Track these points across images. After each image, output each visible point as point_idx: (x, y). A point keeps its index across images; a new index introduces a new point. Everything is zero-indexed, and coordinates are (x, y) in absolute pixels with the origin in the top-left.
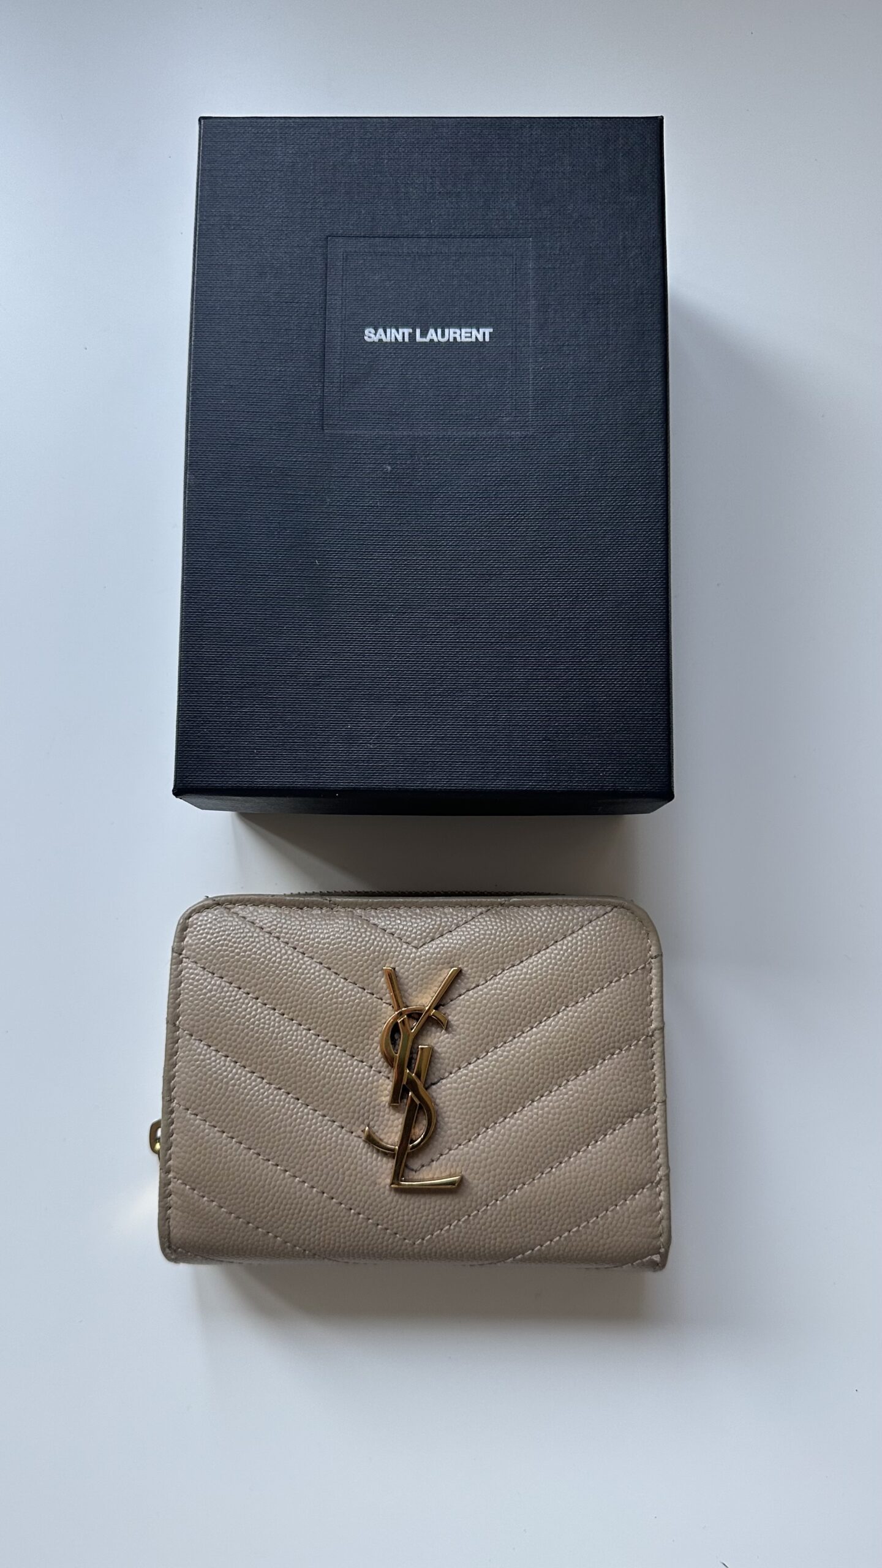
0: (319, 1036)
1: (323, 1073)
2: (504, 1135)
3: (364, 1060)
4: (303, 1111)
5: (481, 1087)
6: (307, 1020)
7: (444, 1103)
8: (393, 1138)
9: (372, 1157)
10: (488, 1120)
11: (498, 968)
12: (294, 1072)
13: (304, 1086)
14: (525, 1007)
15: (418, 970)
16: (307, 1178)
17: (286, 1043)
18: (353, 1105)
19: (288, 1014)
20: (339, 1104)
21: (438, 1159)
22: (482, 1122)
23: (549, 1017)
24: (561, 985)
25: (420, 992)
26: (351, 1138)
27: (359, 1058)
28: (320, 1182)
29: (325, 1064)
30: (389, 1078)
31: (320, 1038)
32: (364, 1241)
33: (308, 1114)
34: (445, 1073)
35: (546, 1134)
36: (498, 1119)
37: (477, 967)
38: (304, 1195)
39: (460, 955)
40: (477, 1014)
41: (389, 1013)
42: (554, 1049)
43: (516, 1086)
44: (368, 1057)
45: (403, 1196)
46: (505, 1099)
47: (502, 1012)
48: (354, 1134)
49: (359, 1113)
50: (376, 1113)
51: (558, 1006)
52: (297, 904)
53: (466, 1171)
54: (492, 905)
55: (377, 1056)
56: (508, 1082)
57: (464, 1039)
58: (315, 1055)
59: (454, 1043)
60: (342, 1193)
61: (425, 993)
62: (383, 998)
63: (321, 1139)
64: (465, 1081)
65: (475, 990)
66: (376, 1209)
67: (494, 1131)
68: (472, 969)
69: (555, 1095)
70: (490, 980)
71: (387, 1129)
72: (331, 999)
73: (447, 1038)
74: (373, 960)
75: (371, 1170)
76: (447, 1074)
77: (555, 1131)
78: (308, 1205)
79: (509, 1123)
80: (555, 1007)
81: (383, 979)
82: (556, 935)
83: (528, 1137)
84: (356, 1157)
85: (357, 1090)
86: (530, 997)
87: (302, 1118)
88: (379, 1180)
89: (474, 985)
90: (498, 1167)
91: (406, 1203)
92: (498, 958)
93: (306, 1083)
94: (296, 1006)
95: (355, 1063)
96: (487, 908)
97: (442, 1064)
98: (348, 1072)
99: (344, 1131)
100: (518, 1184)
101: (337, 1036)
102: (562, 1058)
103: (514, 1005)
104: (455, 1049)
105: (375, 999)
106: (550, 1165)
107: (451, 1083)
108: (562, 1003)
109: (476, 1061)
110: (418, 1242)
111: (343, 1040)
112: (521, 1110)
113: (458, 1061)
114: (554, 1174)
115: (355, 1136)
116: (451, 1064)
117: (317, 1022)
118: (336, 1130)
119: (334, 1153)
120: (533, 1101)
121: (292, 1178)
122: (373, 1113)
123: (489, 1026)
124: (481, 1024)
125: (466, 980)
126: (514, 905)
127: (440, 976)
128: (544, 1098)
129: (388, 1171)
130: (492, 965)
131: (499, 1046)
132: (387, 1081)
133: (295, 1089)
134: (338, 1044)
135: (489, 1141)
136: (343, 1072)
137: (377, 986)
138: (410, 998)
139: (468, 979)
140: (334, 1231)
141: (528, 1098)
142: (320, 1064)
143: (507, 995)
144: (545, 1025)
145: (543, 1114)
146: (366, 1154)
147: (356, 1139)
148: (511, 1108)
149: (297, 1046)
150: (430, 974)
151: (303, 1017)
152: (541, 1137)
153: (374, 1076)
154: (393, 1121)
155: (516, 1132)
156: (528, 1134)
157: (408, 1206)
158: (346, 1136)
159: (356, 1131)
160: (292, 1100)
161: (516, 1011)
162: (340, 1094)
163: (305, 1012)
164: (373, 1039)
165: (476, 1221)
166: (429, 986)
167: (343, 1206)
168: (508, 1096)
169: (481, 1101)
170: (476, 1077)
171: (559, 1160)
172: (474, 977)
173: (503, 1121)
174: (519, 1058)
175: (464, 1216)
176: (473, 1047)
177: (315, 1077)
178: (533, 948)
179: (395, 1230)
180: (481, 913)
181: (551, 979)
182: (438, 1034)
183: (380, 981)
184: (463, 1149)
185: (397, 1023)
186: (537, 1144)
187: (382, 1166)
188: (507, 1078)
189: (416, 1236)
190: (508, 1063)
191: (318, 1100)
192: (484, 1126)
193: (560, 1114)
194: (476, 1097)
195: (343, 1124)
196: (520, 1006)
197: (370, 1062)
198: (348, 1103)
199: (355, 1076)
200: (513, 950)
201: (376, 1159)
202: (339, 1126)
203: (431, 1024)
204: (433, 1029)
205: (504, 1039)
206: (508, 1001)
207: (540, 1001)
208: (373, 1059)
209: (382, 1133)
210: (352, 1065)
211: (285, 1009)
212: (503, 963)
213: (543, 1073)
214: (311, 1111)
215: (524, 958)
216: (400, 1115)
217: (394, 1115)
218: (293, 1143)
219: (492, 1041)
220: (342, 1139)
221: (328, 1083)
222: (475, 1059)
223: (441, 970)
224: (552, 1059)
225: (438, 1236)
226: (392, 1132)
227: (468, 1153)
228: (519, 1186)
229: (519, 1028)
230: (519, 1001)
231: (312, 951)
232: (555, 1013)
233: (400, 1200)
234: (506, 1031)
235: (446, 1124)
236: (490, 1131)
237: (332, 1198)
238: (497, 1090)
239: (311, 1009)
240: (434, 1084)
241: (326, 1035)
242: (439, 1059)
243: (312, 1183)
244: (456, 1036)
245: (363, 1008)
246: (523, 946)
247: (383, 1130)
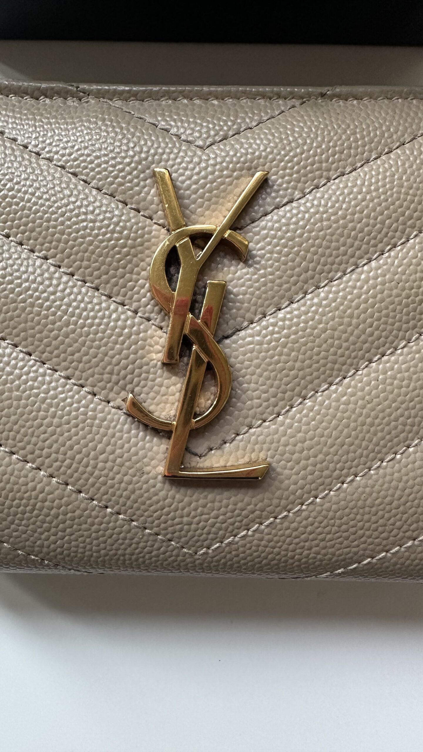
0: (59, 267)
1: (65, 317)
2: (329, 408)
3: (126, 302)
4: (36, 371)
5: (296, 341)
6: (42, 245)
7: (242, 363)
8: (167, 410)
9: (137, 436)
10: (306, 388)
11: (321, 177)
12: (23, 315)
13: (38, 336)
14: (362, 231)
15: (205, 178)
16: (43, 464)
17: (11, 275)
18: (110, 363)
19: (15, 236)
20: (90, 361)
21: (233, 440)
22: (298, 389)
23: (395, 246)
24: (412, 202)
25: (208, 209)
26: (107, 409)
27: (119, 299)
28: (63, 469)
29: (69, 305)
30: (161, 328)
31: (62, 270)
32: (125, 549)
33: (44, 375)
34: (242, 323)
35: (390, 407)
36: (320, 386)
37: (291, 175)
38: (39, 486)
39: (266, 157)
40: (292, 239)
41: (162, 237)
42: (404, 289)
43: (347, 340)
44: (131, 298)
45: (182, 490)
46: (330, 358)
47: (328, 237)
48: (111, 404)
49: (118, 374)
50: (144, 375)
51: (408, 230)
52: (29, 92)
53: (273, 457)
54: (309, 95)
55: (145, 297)
56: (336, 333)
57: (272, 274)
58: (54, 293)
59: (258, 281)
60: (93, 485)
61: (214, 211)
62: (154, 216)
63: (63, 410)
64: (273, 333)
65: (288, 208)
66: (143, 507)
67: (315, 402)
68: (283, 177)
69: (401, 354)
70: (310, 192)
71: (158, 397)
72: (77, 216)
73: (247, 273)
74: (139, 162)
75: (136, 454)
76: (246, 324)
77: (402, 403)
78: (44, 501)
79: (336, 391)
80: (403, 232)
81: (153, 191)
82: (403, 135)
83: (365, 411)
84: (113, 436)
85: (116, 343)
86: (368, 216)
87: (35, 379)
88: (147, 469)
89: (285, 200)
90: (321, 452)
91: (186, 499)
92: (321, 162)
93: (41, 332)
94: (26, 225)
95: (112, 307)
96: (301, 101)
97: (239, 309)
98: (103, 318)
99: (96, 399)
100: (347, 476)
101: (86, 268)
102: (413, 302)
103: (345, 227)
104: (259, 289)
105: (142, 218)
106: (393, 450)
107: (252, 336)
108: (413, 227)
109: (289, 305)
110: (202, 552)
111: (96, 273)
112: (354, 374)
113: (262, 306)
114: (400, 461)
115: (113, 407)
116: (253, 308)
117: (56, 248)
118: (85, 398)
119: (83, 429)
120: (370, 361)
121: (21, 464)
122: (139, 376)
123: (309, 255)
124: (297, 254)
125: (273, 194)
126: (339, 96)
127: (237, 186)
128: (385, 358)
129: (161, 456)
130: (311, 172)
131: (323, 285)
132: (159, 332)
133: (26, 339)
134: (88, 278)
135: (307, 416)
136: (95, 318)
137: (145, 199)
138: (193, 216)
139: (278, 191)
140: (82, 536)
141: (363, 358)
142: (61, 306)
143: (336, 213)
144: (389, 257)
145: (386, 379)
146: (129, 432)
147: (113, 410)
148: (340, 370)
149: (27, 280)
150: (223, 183)
151: (36, 240)
152: (383, 411)
153: (140, 324)
154: (168, 388)
155: (347, 403)
156: (364, 407)
157: (190, 504)
158: (100, 407)
159: (115, 400)
160: (21, 355)
161: (349, 236)
162: (91, 347)
163: (40, 233)
164: (139, 274)
165: (286, 524)
166: (221, 200)
167: (95, 502)
168: (335, 354)
169: (296, 361)
170: (289, 328)
171: (407, 443)
172: (286, 189)
173: (326, 389)
174: (352, 301)
175: (268, 519)
176: (285, 286)
177: (54, 323)
178: (371, 151)
179: (169, 536)
180: (293, 107)
181: (399, 193)
182: (232, 268)
183: (148, 193)
184: (269, 427)
185: (175, 248)
186: (377, 421)
187: (151, 450)
188: (334, 329)
189: (198, 544)
190: (337, 309)
191: (58, 356)
192: (299, 395)
193: (410, 379)
194: (289, 355)
195: (96, 389)
196: (354, 229)
197: (135, 305)
198: (102, 360)
199: (112, 324)
200: (342, 153)
201: (143, 439)
202: (89, 393)
203: (222, 254)
204: (226, 261)
205: (330, 275)
206: (337, 221)
207: (383, 223)
208: (139, 301)
209: (151, 404)
210: (108, 308)
211: (11, 227)
212: (329, 170)
213: (386, 323)
214: (49, 371)
215: (359, 165)
216: (178, 379)
217: (169, 378)
218: (22, 414)
219: (313, 278)
220: (94, 410)
221: (74, 331)
222: (288, 302)
223: (238, 178)
224: (400, 304)
225: (230, 544)
226: (166, 403)
227: (276, 432)
228: (349, 479)
229: (352, 260)
230: (352, 221)
231: (49, 152)
232: (403, 240)
233: (177, 496)
234: (333, 264)
235: (245, 391)
236: (309, 403)
237: (80, 492)
238: (320, 346)
239: (48, 228)
240: (227, 337)
241: (71, 267)
242: (234, 302)
243: (50, 470)
244: (259, 270)
245: (124, 228)
246: (357, 148)
247: (154, 399)
